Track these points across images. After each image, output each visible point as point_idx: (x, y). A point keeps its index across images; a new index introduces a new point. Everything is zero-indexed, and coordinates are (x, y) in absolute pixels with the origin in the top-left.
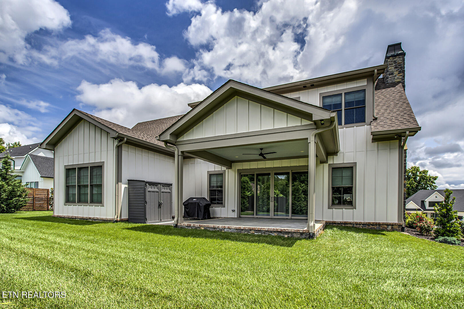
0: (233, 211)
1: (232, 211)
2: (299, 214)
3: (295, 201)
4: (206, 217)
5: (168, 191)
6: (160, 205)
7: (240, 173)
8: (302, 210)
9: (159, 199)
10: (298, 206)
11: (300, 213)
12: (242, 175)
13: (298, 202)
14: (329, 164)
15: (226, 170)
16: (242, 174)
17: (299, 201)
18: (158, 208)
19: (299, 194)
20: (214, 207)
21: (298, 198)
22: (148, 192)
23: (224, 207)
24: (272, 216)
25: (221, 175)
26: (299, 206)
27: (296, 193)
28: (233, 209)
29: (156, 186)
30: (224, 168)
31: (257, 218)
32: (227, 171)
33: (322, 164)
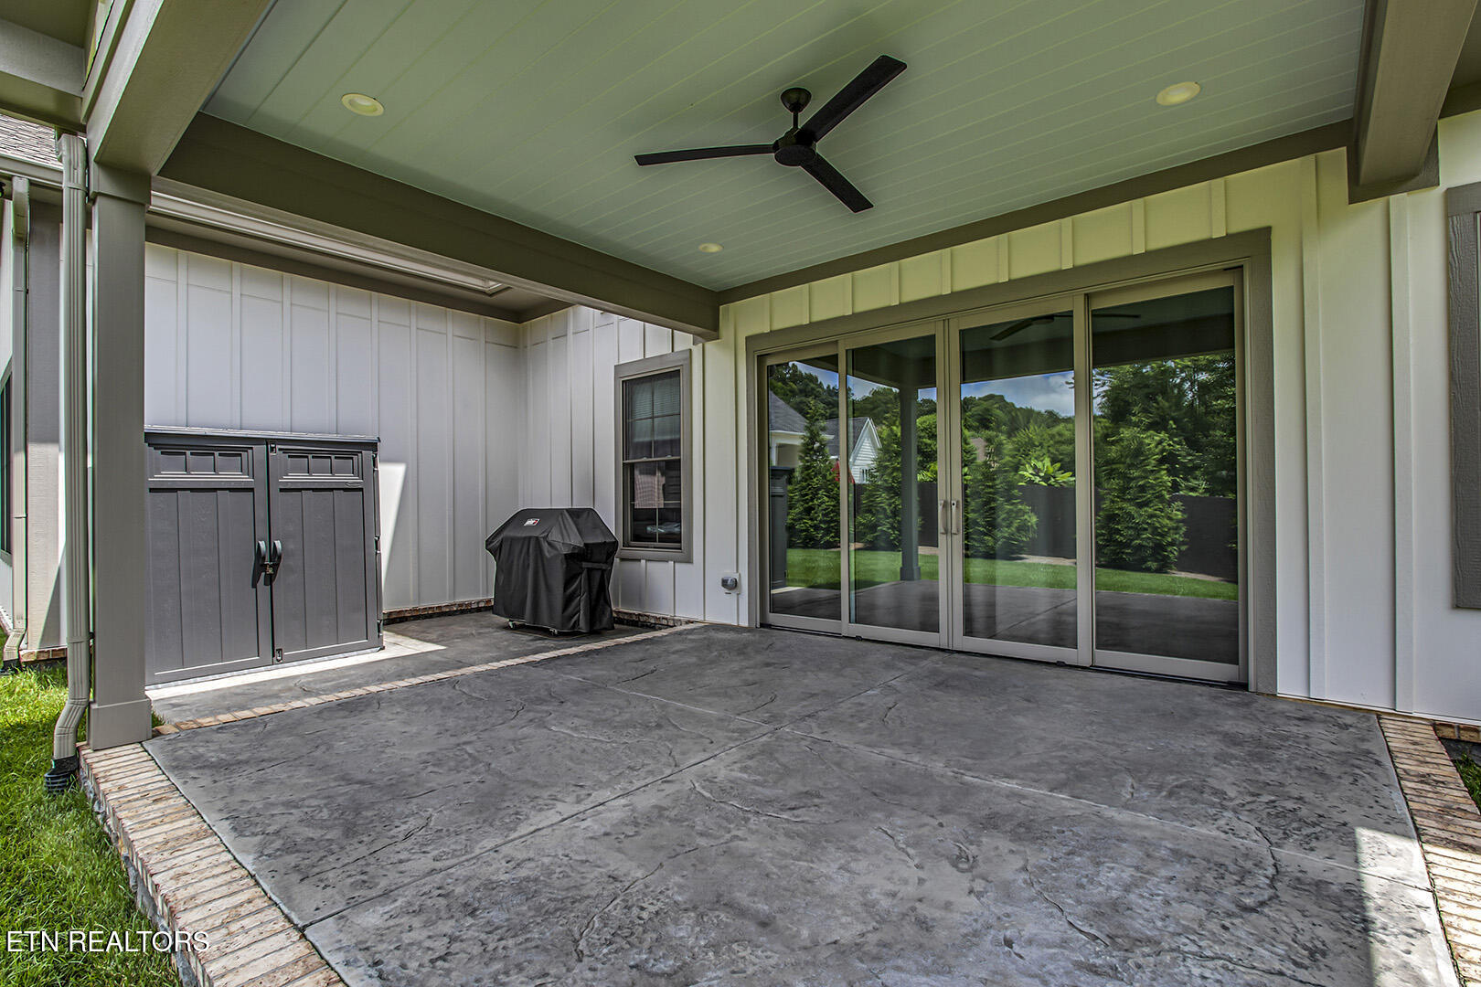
0: (730, 585)
1: (724, 583)
2: (1148, 570)
3: (1124, 500)
4: (582, 623)
5: (350, 479)
6: (266, 567)
7: (761, 358)
8: (1163, 548)
9: (262, 530)
10: (1139, 530)
11: (1149, 564)
12: (771, 366)
13: (1140, 506)
14: (1450, 193)
15: (693, 348)
16: (770, 362)
17: (1146, 504)
18: (254, 586)
19: (1146, 471)
20: (643, 562)
21: (1143, 489)
22: (152, 490)
23: (689, 560)
24: (951, 635)
25: (669, 378)
26: (1146, 529)
27: (1131, 466)
28: (730, 573)
29: (236, 453)
30: (684, 340)
31: (858, 638)
32: (697, 351)
33: (1376, 205)
